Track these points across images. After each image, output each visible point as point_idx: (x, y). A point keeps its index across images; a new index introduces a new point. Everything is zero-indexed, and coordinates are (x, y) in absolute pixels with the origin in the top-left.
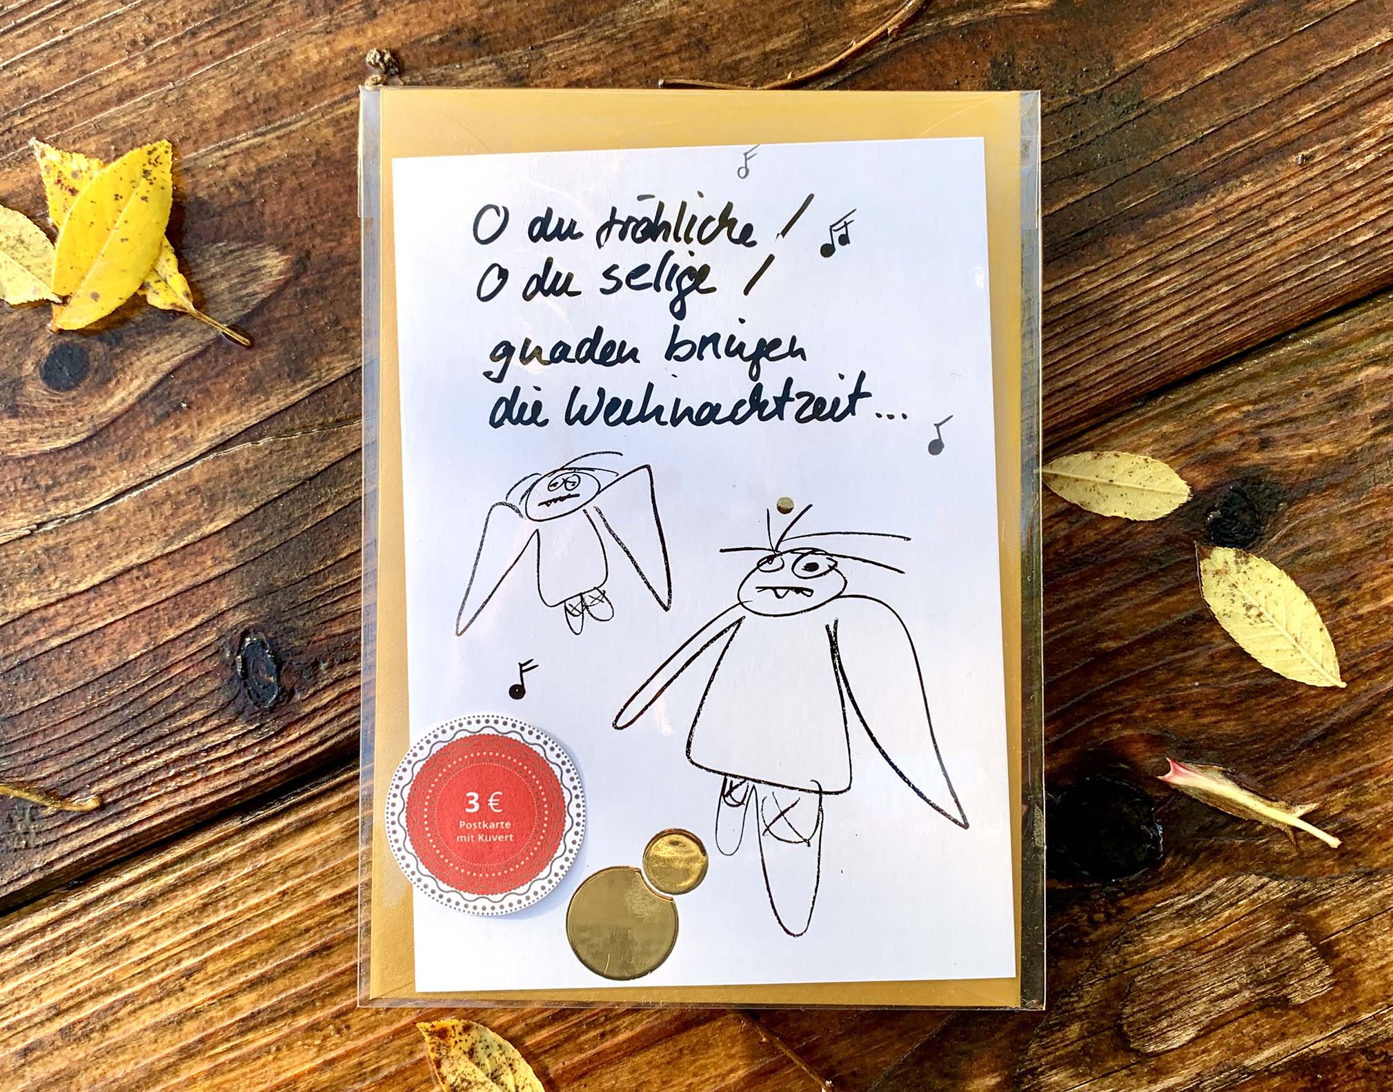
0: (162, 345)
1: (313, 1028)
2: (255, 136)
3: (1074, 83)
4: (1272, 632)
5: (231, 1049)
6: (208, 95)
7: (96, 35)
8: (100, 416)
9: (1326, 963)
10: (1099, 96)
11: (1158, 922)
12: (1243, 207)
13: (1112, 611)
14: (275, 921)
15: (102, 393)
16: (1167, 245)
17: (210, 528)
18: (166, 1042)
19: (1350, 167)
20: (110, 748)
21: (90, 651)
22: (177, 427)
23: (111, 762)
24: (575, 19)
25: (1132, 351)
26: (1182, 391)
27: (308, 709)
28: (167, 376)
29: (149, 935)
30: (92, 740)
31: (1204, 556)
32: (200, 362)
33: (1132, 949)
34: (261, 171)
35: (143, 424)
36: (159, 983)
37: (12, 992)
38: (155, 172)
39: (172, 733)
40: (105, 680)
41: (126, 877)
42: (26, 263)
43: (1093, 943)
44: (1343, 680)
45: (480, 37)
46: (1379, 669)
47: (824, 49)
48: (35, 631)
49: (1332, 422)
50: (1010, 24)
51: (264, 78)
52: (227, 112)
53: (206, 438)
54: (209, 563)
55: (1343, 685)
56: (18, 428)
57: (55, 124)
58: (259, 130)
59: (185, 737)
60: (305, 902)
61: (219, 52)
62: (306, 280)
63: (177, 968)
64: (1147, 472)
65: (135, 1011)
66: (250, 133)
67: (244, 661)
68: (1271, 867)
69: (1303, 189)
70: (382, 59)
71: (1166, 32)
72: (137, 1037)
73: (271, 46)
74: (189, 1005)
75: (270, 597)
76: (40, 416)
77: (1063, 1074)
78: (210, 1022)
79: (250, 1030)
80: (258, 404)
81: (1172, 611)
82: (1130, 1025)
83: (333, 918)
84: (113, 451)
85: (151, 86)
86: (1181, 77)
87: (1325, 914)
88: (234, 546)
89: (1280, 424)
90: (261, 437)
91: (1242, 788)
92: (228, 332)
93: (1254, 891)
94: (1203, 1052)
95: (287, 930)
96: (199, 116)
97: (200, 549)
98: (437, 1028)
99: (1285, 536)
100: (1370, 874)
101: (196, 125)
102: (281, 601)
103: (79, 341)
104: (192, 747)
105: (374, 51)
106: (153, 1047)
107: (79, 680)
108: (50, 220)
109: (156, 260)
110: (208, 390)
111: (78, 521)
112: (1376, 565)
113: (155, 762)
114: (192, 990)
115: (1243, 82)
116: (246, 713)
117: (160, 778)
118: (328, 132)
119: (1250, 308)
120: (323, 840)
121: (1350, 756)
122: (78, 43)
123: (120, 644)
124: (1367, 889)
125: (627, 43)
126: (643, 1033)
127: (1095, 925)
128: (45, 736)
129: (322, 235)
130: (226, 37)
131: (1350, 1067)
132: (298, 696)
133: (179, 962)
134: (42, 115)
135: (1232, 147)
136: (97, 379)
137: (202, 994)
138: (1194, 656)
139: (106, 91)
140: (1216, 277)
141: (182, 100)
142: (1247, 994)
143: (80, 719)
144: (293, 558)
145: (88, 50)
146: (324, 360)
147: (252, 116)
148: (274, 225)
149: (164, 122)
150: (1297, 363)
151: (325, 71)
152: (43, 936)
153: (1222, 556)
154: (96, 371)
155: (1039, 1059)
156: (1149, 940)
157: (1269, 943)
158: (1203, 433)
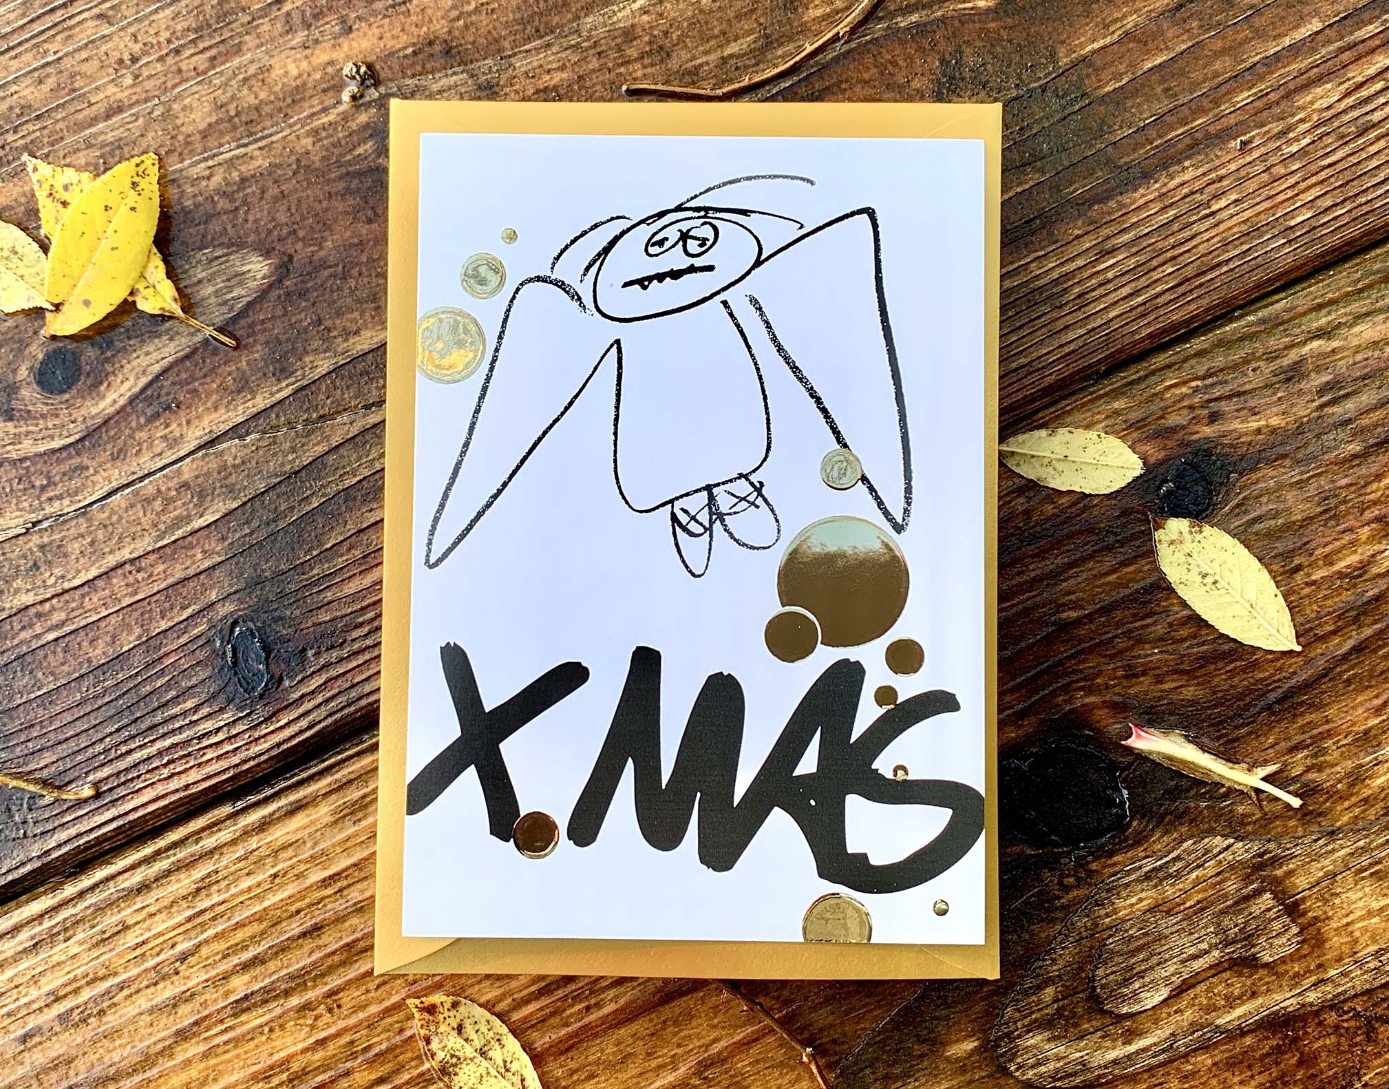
0: (151, 348)
1: (306, 1007)
2: (238, 147)
3: (1019, 77)
4: (1228, 599)
5: (226, 1030)
6: (192, 109)
7: (84, 55)
8: (93, 418)
9: (1293, 921)
10: (1044, 89)
11: (1127, 885)
12: (1185, 191)
13: (1072, 581)
14: (266, 904)
15: (94, 395)
16: (1114, 229)
17: (201, 522)
18: (162, 1025)
19: (1288, 150)
20: (104, 738)
21: (84, 644)
22: (167, 426)
23: (105, 751)
24: (542, 30)
25: (1083, 331)
26: (1133, 369)
27: (296, 696)
28: (157, 378)
29: (145, 920)
30: (87, 730)
31: (1159, 527)
32: (188, 363)
33: (1102, 912)
34: (243, 180)
35: (134, 424)
36: (154, 968)
37: (11, 980)
38: (143, 184)
39: (165, 722)
40: (100, 672)
41: (121, 864)
42: (20, 273)
43: (1063, 907)
44: (1298, 643)
45: (451, 48)
46: (1334, 632)
47: (780, 53)
48: (31, 626)
49: (1279, 395)
50: (956, 23)
51: (245, 92)
52: (210, 125)
53: (194, 436)
54: (199, 556)
55: (1299, 649)
56: (13, 431)
57: (46, 140)
58: (242, 142)
59: (177, 725)
60: (296, 883)
61: (201, 68)
62: (288, 283)
63: (172, 952)
64: (1100, 446)
65: (131, 996)
66: (233, 145)
67: (234, 650)
68: (1236, 828)
69: (1243, 173)
70: (358, 72)
71: (1106, 26)
72: (134, 1020)
73: (252, 62)
74: (184, 988)
75: (259, 587)
76: (35, 418)
77: (1039, 1038)
78: (204, 1004)
79: (243, 1011)
80: (245, 402)
81: (1130, 581)
82: (1103, 987)
83: (322, 899)
84: (105, 451)
85: (137, 102)
86: (1122, 68)
87: (1290, 873)
88: (223, 539)
89: (1229, 397)
90: (248, 434)
91: (1204, 751)
92: (215, 334)
93: (1220, 853)
94: (1176, 1012)
95: (279, 912)
96: (183, 129)
97: (190, 543)
98: (426, 1004)
99: (1238, 506)
100: (1333, 833)
101: (180, 138)
102: (270, 591)
103: (71, 346)
104: (185, 735)
105: (351, 64)
106: (149, 1031)
107: (75, 671)
108: (42, 232)
109: (145, 267)
110: (196, 391)
111: (72, 519)
112: (1328, 532)
113: (148, 751)
114: (187, 974)
115: (1183, 73)
116: (237, 701)
117: (154, 765)
118: (307, 142)
119: (1196, 287)
120: (312, 823)
121: (1308, 718)
122: (67, 63)
123: (114, 637)
124: (1330, 848)
125: (592, 52)
126: (628, 1005)
127: (1067, 889)
128: (42, 728)
129: (303, 240)
130: (208, 54)
131: (1320, 1024)
132: (287, 683)
133: (173, 946)
134: (34, 132)
135: (1173, 134)
136: (89, 383)
137: (195, 977)
138: (1154, 624)
139: (94, 108)
140: (1161, 259)
141: (167, 116)
142: (1216, 953)
143: (75, 709)
144: (281, 549)
145: (76, 69)
146: (307, 359)
147: (235, 128)
148: (257, 232)
149: (151, 135)
150: (1242, 339)
151: (304, 84)
152: (40, 924)
153: (1176, 526)
154: (88, 374)
155: (1015, 1023)
156: (1120, 903)
157: (1236, 903)
158: (1153, 408)
